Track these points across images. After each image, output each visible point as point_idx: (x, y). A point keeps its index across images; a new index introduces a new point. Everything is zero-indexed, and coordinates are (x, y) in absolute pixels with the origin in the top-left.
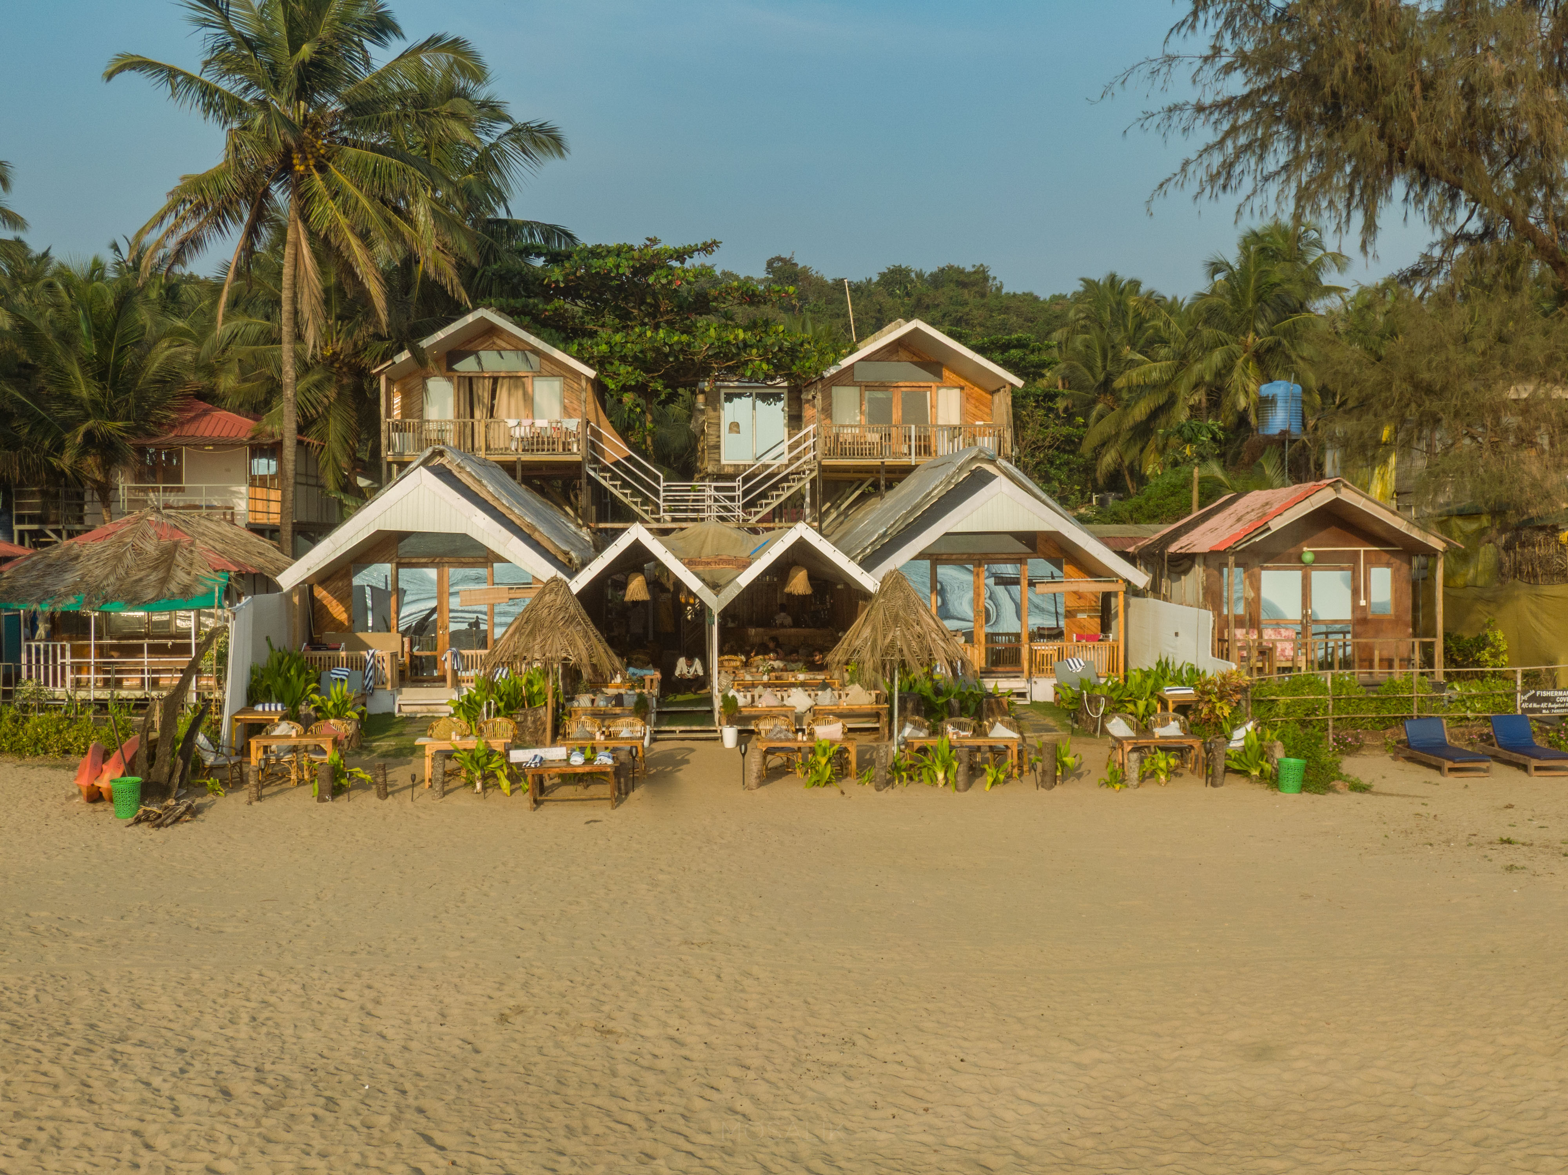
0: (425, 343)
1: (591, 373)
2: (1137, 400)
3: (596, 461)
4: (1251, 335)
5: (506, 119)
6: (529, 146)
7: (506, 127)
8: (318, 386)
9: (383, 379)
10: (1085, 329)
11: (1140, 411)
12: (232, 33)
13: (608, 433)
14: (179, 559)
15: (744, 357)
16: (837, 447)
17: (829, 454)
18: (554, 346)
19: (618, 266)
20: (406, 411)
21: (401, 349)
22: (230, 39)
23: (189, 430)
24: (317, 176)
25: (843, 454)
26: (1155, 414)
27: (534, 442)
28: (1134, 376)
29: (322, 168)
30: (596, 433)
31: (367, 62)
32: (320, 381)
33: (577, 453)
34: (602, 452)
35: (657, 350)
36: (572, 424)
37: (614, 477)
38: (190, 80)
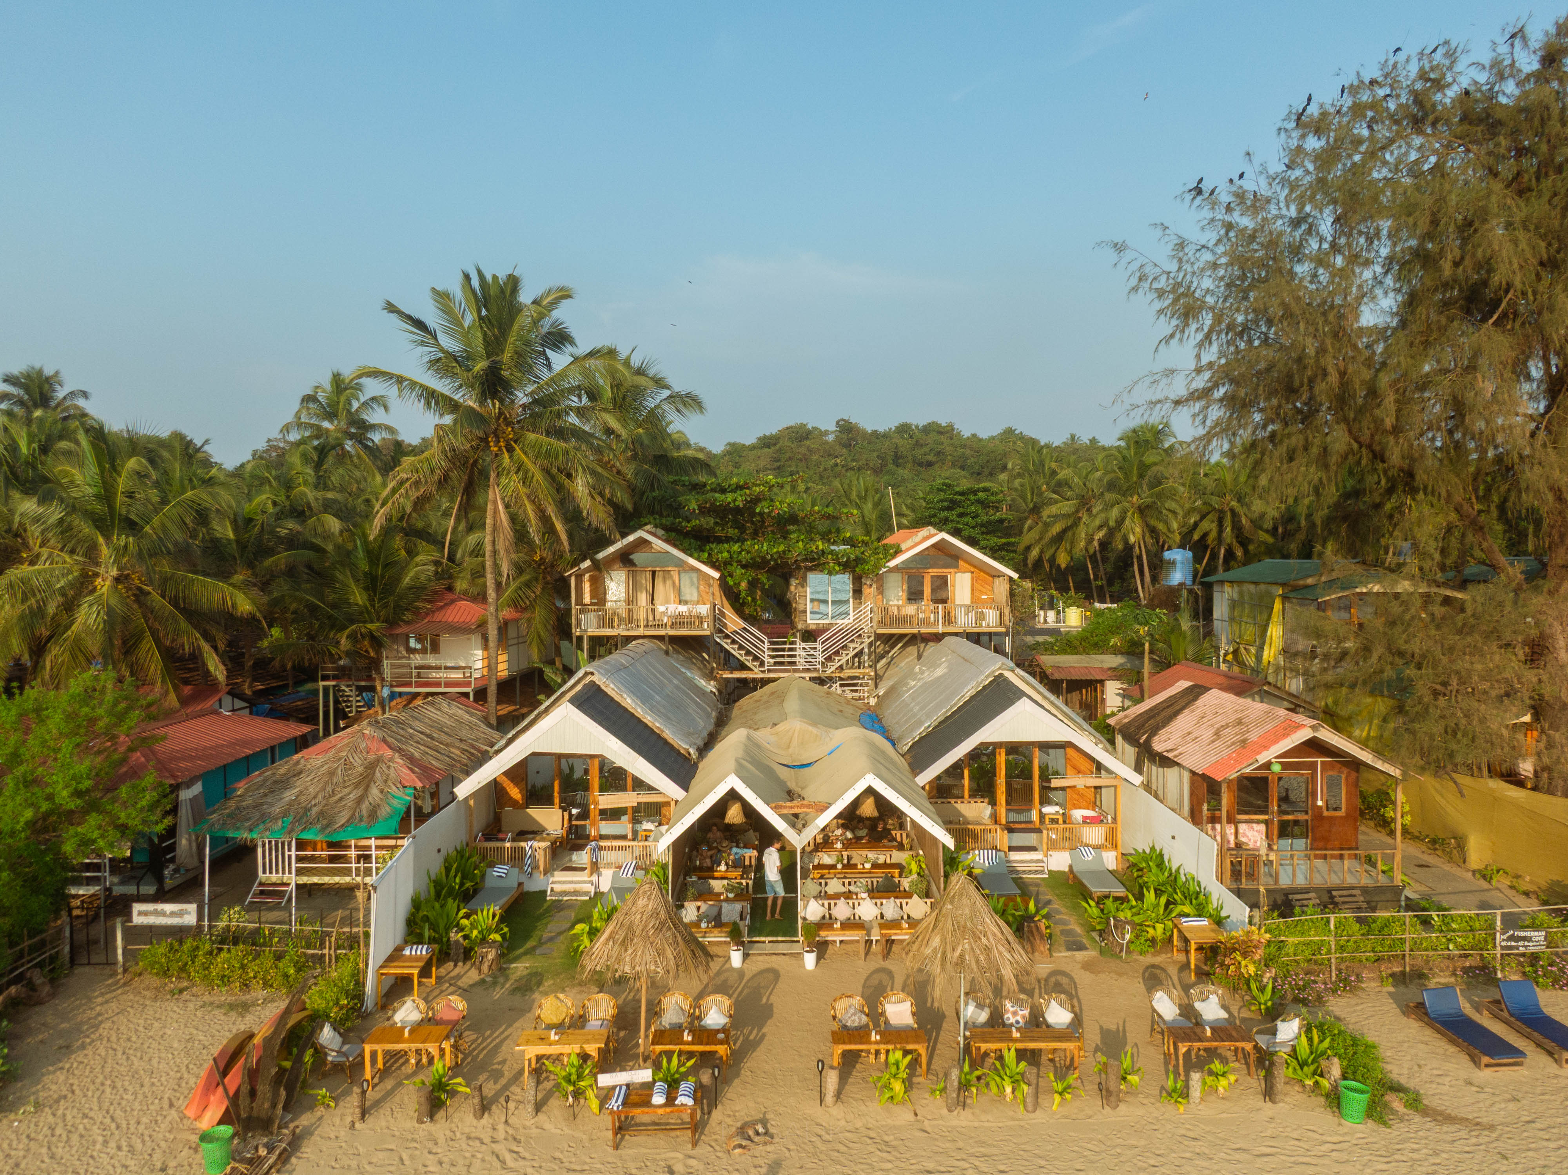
0: (600, 556)
1: (716, 575)
2: (1055, 522)
3: (721, 631)
4: (1136, 497)
5: (667, 387)
6: (681, 407)
7: (666, 393)
8: (528, 585)
9: (573, 579)
10: (1019, 475)
11: (1056, 529)
12: (442, 350)
13: (729, 612)
14: (378, 774)
15: (823, 560)
16: (886, 618)
17: (881, 623)
18: (691, 556)
19: (735, 500)
20: (594, 593)
21: (584, 560)
22: (441, 355)
23: (438, 616)
24: (506, 455)
25: (891, 625)
26: (1064, 531)
27: (678, 621)
28: (1054, 510)
29: (510, 450)
30: (722, 614)
31: (549, 366)
32: (530, 581)
33: (706, 630)
34: (725, 625)
35: (763, 558)
36: (704, 609)
37: (734, 642)
38: (413, 384)
